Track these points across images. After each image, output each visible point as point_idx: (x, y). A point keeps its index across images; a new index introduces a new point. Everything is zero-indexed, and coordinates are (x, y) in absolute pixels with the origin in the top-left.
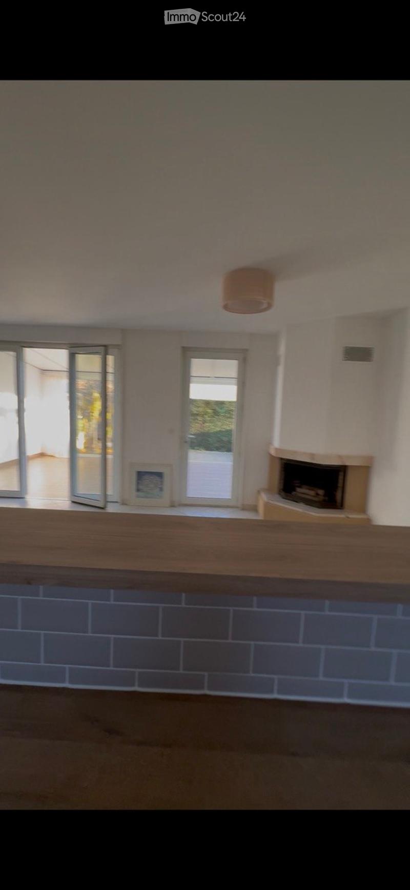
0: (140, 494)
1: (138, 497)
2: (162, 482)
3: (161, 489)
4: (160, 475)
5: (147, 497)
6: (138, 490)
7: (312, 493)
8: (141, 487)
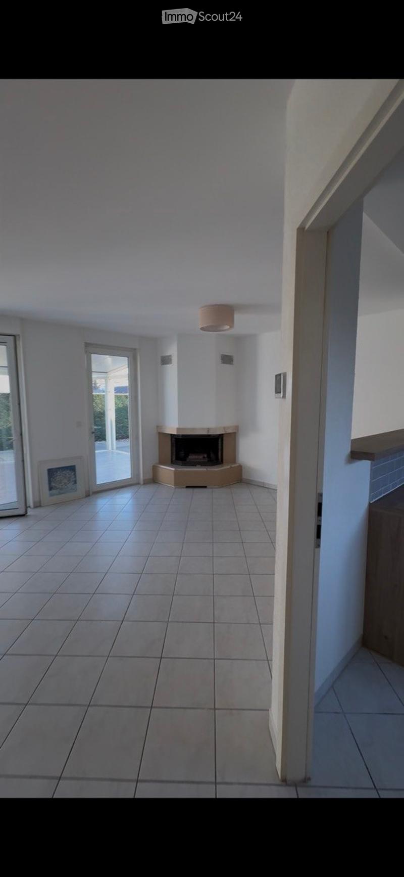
0: (54, 491)
1: (51, 495)
2: (75, 474)
3: (75, 482)
4: (72, 469)
5: (60, 494)
6: (51, 488)
7: (201, 457)
8: (53, 484)
